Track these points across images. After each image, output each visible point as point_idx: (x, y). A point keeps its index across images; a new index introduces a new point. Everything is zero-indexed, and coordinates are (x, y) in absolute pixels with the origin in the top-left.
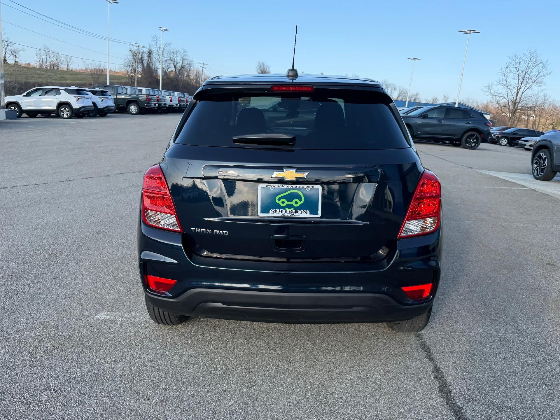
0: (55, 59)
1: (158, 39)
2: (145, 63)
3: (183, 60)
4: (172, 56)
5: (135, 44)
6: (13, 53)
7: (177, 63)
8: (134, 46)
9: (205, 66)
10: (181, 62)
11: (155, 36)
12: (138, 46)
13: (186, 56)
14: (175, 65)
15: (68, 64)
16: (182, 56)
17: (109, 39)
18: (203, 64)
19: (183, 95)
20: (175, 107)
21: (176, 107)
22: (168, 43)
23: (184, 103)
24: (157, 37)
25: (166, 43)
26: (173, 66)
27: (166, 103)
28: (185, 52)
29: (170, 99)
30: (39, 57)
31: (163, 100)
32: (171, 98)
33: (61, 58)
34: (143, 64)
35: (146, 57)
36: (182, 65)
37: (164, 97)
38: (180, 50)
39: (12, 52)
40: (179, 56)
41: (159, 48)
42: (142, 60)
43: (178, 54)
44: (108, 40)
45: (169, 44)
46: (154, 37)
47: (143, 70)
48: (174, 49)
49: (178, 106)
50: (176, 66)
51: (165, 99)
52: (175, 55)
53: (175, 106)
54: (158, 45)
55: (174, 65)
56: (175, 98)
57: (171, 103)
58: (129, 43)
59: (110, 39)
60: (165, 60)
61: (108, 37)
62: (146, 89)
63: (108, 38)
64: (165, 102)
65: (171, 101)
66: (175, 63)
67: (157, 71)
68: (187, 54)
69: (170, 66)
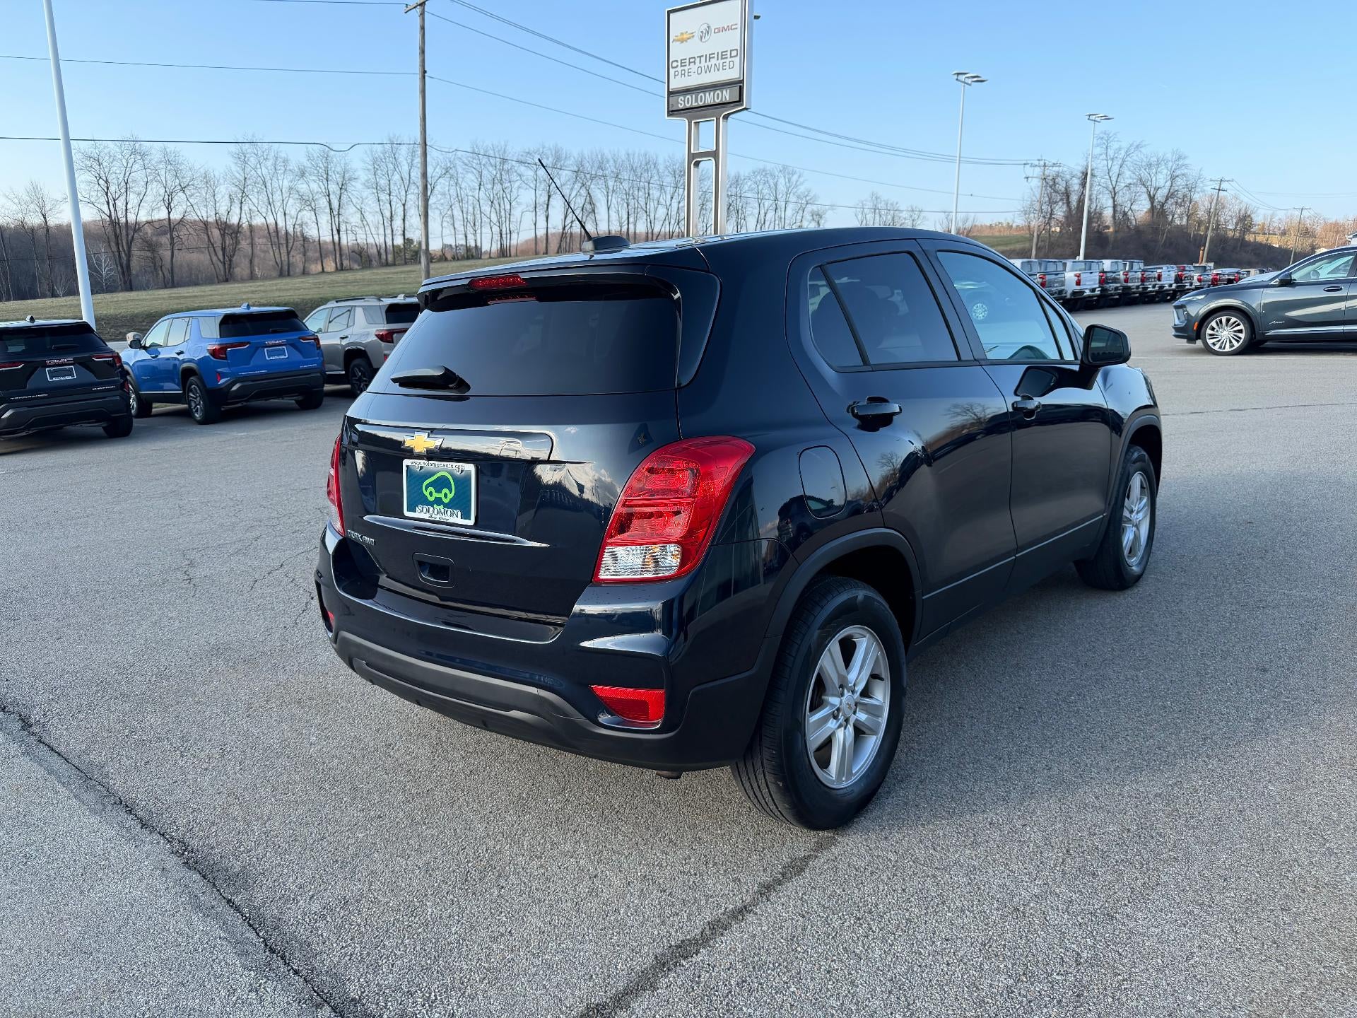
0: (890, 217)
1: (1111, 139)
2: (1074, 199)
3: (1173, 179)
4: (1144, 174)
5: (1037, 163)
6: (815, 217)
7: (1157, 189)
8: (1036, 166)
9: (1224, 186)
10: (1169, 184)
11: (1105, 134)
12: (1045, 163)
13: (1184, 167)
14: (1151, 194)
15: (914, 223)
16: (1173, 169)
17: (960, 161)
18: (1221, 180)
19: (1128, 265)
20: (1089, 297)
21: (1093, 297)
22: (1135, 144)
23: (1118, 285)
24: (1108, 135)
25: (1131, 145)
26: (1145, 196)
27: (1064, 290)
28: (1179, 158)
29: (1076, 278)
30: (860, 219)
31: (1057, 282)
32: (1078, 276)
33: (901, 215)
34: (1068, 203)
35: (1075, 186)
36: (1171, 191)
37: (1059, 276)
38: (1169, 156)
39: (812, 215)
40: (1165, 171)
41: (1112, 159)
42: (1067, 195)
43: (1163, 167)
44: (958, 161)
45: (1137, 146)
46: (1101, 135)
47: (1066, 217)
48: (1151, 157)
49: (1097, 292)
50: (1154, 196)
51: (1063, 279)
52: (1154, 171)
53: (1088, 293)
54: (1111, 152)
55: (1149, 195)
56: (1092, 275)
57: (1078, 288)
58: (1025, 162)
59: (961, 159)
60: (1126, 186)
61: (958, 156)
62: (1022, 263)
63: (958, 158)
64: (1063, 288)
65: (1078, 283)
66: (1152, 190)
67: (1101, 214)
68: (1187, 162)
69: (1136, 198)
